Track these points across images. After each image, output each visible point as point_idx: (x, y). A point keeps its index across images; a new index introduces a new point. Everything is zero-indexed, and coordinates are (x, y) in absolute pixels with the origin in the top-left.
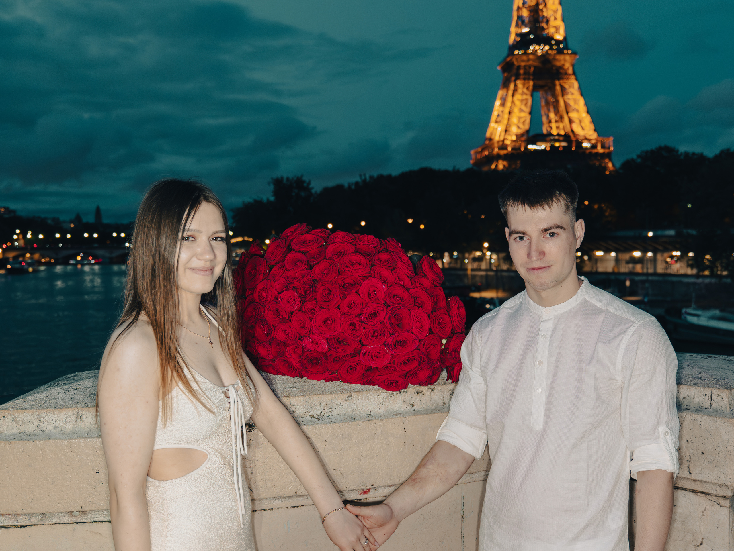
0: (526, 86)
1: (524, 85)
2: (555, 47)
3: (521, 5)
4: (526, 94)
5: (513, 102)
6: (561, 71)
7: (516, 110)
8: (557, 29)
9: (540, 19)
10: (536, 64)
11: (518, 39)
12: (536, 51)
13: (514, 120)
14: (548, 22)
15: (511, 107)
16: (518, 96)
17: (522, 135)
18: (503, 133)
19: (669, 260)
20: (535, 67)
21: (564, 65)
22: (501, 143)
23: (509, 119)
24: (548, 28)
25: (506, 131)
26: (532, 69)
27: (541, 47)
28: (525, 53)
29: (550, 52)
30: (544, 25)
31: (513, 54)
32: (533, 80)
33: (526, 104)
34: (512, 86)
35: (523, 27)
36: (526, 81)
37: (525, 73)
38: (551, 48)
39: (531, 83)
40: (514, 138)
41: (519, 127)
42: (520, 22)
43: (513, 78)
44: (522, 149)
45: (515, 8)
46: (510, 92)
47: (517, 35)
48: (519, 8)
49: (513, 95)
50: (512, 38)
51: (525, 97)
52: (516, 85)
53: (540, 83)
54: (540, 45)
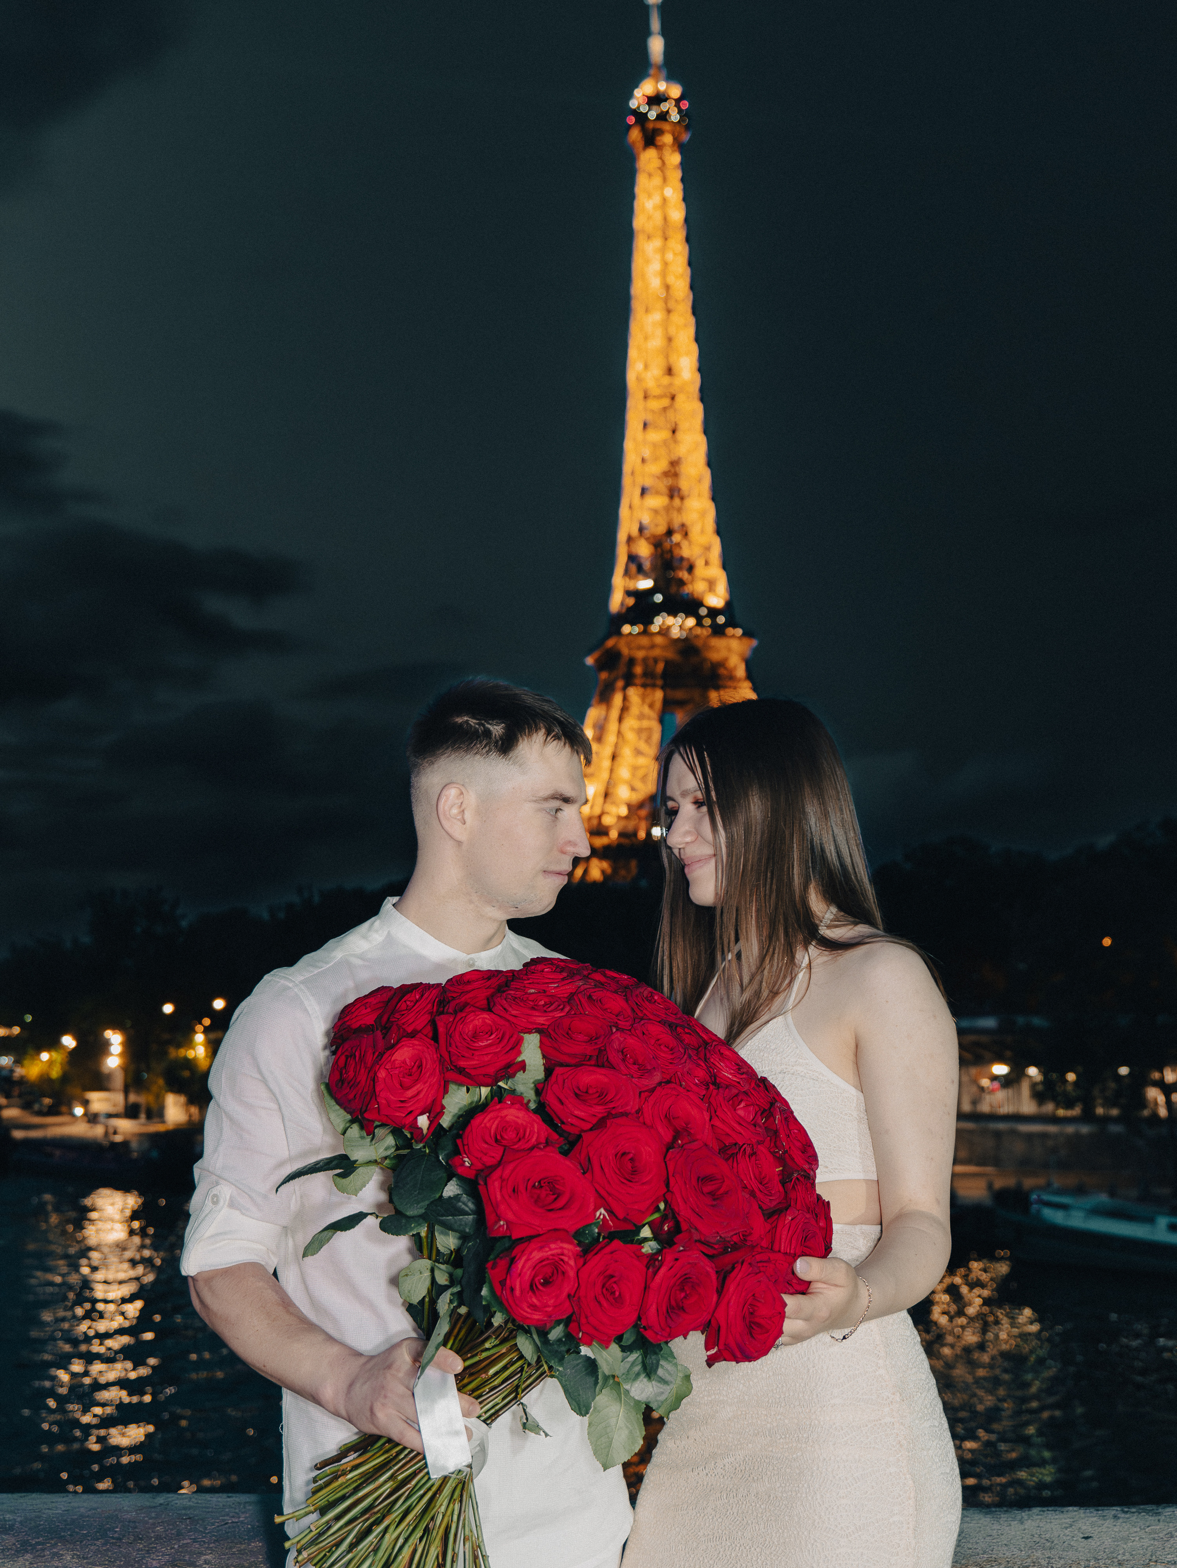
0: (648, 700)
1: (643, 698)
2: (707, 622)
3: (635, 532)
4: (649, 718)
5: (619, 733)
6: (722, 671)
7: (627, 752)
8: (711, 584)
9: (676, 564)
10: (670, 655)
11: (631, 601)
12: (669, 628)
13: (624, 772)
14: (691, 569)
15: (616, 745)
16: (630, 722)
17: (641, 805)
18: (600, 800)
19: (985, 1082)
20: (668, 663)
21: (726, 659)
22: (595, 822)
23: (612, 771)
24: (692, 581)
25: (606, 795)
26: (660, 667)
27: (679, 620)
28: (645, 632)
29: (699, 631)
30: (684, 575)
31: (619, 633)
32: (663, 688)
33: (648, 740)
34: (618, 699)
35: (640, 577)
36: (649, 690)
37: (645, 674)
38: (699, 623)
39: (659, 695)
40: (624, 811)
41: (633, 789)
42: (633, 568)
43: (620, 684)
44: (642, 835)
45: (622, 537)
46: (615, 713)
47: (629, 593)
48: (630, 540)
49: (620, 719)
50: (617, 601)
51: (646, 723)
52: (625, 699)
53: (679, 694)
54: (675, 616)
